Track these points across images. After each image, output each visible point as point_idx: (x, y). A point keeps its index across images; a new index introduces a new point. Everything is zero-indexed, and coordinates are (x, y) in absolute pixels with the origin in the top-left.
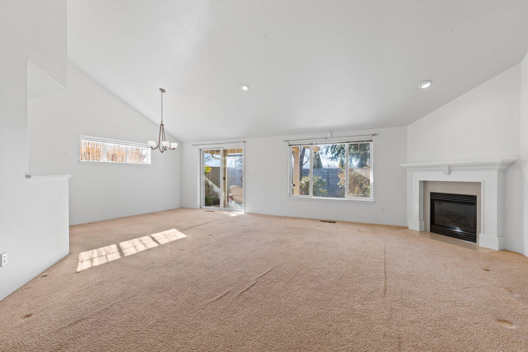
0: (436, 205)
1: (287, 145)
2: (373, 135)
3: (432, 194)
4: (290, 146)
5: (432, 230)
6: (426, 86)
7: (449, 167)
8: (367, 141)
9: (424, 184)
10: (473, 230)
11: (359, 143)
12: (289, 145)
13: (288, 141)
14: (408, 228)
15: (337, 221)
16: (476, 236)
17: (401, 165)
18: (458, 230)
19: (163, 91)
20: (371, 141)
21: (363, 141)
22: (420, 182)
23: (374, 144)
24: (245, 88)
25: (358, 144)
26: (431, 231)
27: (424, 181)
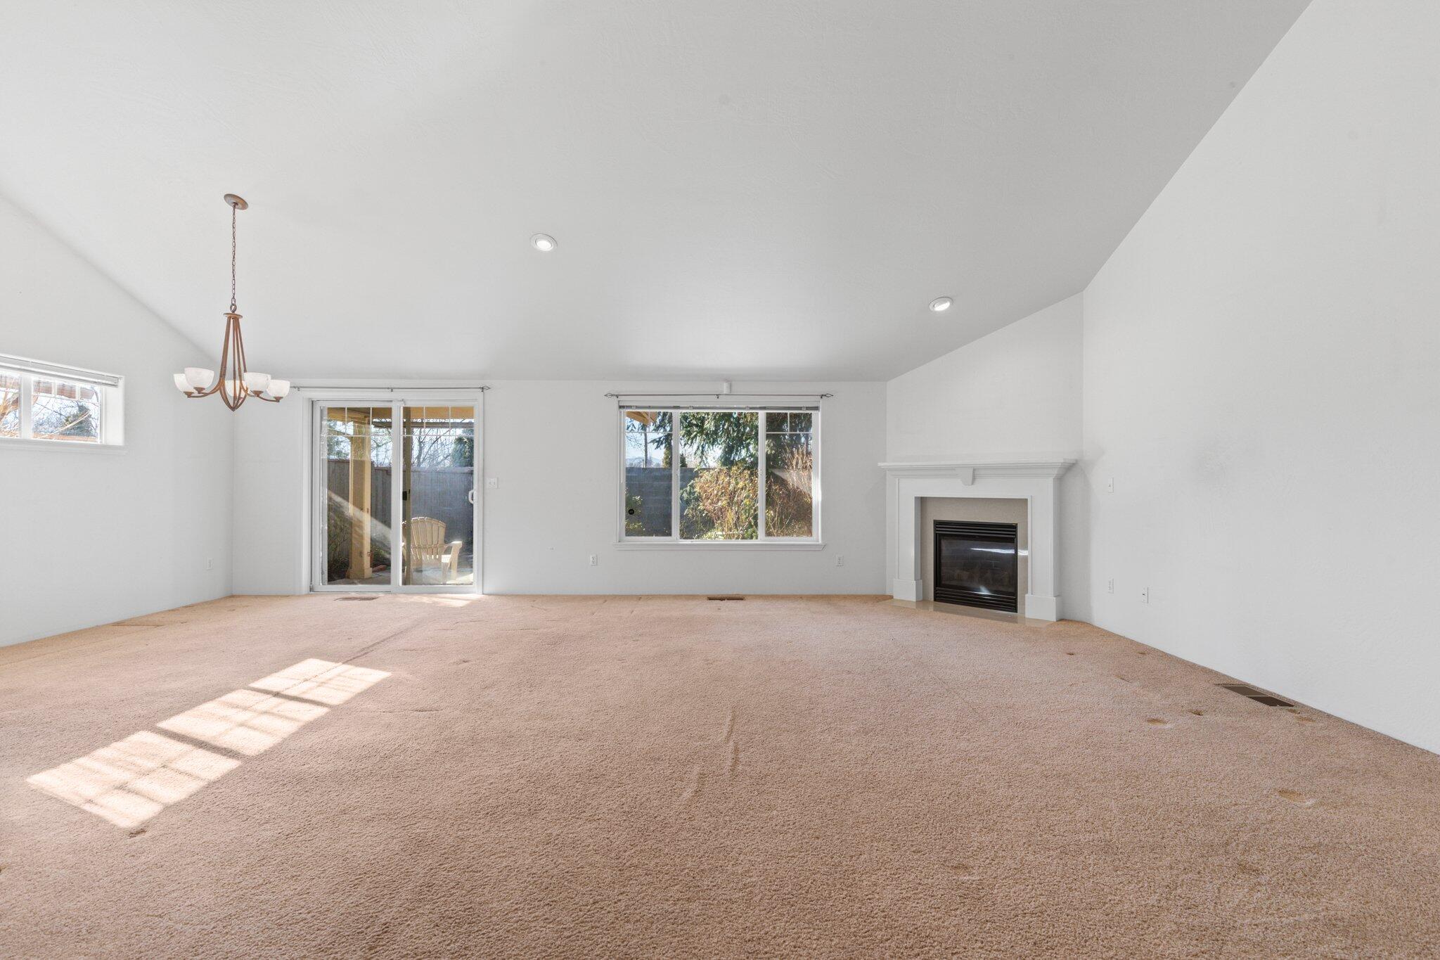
0: (944, 543)
1: (616, 406)
2: (822, 396)
3: (938, 524)
4: (622, 410)
5: (937, 598)
6: (943, 307)
7: (974, 470)
8: (808, 408)
9: (922, 502)
10: (1011, 590)
11: (789, 412)
12: (621, 407)
13: (617, 396)
14: (891, 597)
15: (750, 595)
16: (1016, 600)
17: (880, 464)
18: (984, 592)
19: (237, 202)
20: (816, 408)
21: (800, 408)
22: (916, 498)
23: (822, 416)
24: (544, 245)
25: (786, 414)
26: (935, 600)
27: (921, 498)
